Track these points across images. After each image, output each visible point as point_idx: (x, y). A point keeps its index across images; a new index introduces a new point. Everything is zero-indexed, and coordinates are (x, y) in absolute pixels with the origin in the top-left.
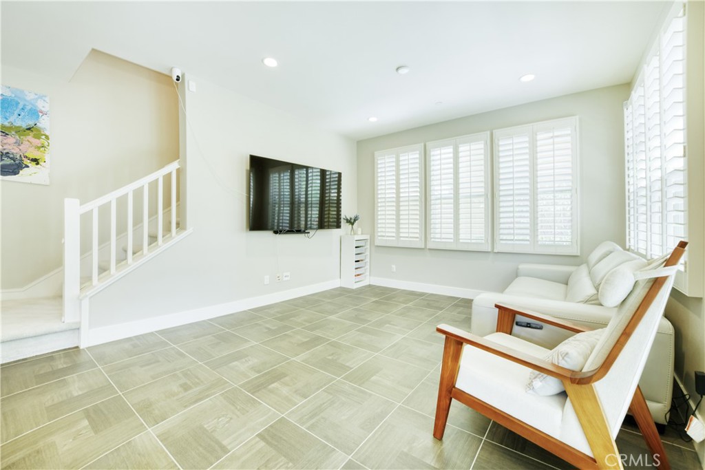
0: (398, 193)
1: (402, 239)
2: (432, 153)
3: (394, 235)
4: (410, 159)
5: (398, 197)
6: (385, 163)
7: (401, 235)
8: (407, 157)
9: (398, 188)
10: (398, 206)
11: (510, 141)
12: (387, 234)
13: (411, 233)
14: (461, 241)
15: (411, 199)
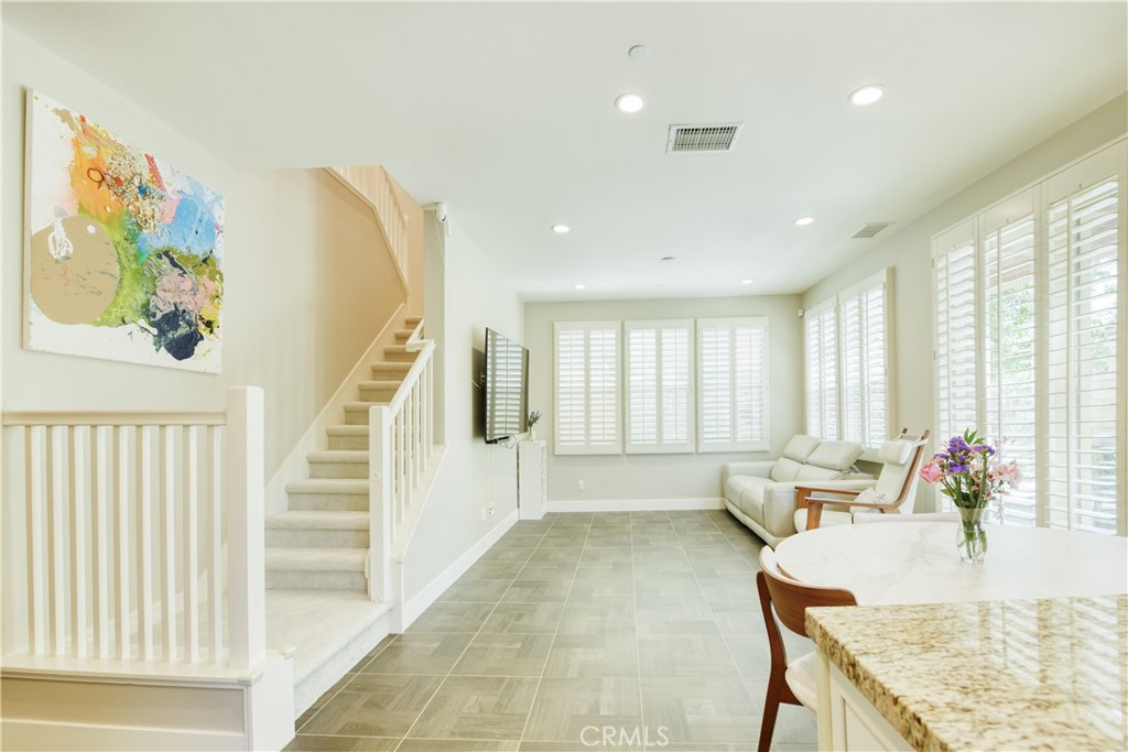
0: (587, 381)
1: (593, 443)
2: (632, 335)
3: (583, 438)
4: (604, 339)
5: (588, 387)
6: (569, 341)
7: (593, 438)
8: (600, 336)
9: (587, 376)
10: (588, 399)
11: (713, 333)
12: (574, 438)
13: (604, 435)
14: (665, 442)
15: (606, 390)
